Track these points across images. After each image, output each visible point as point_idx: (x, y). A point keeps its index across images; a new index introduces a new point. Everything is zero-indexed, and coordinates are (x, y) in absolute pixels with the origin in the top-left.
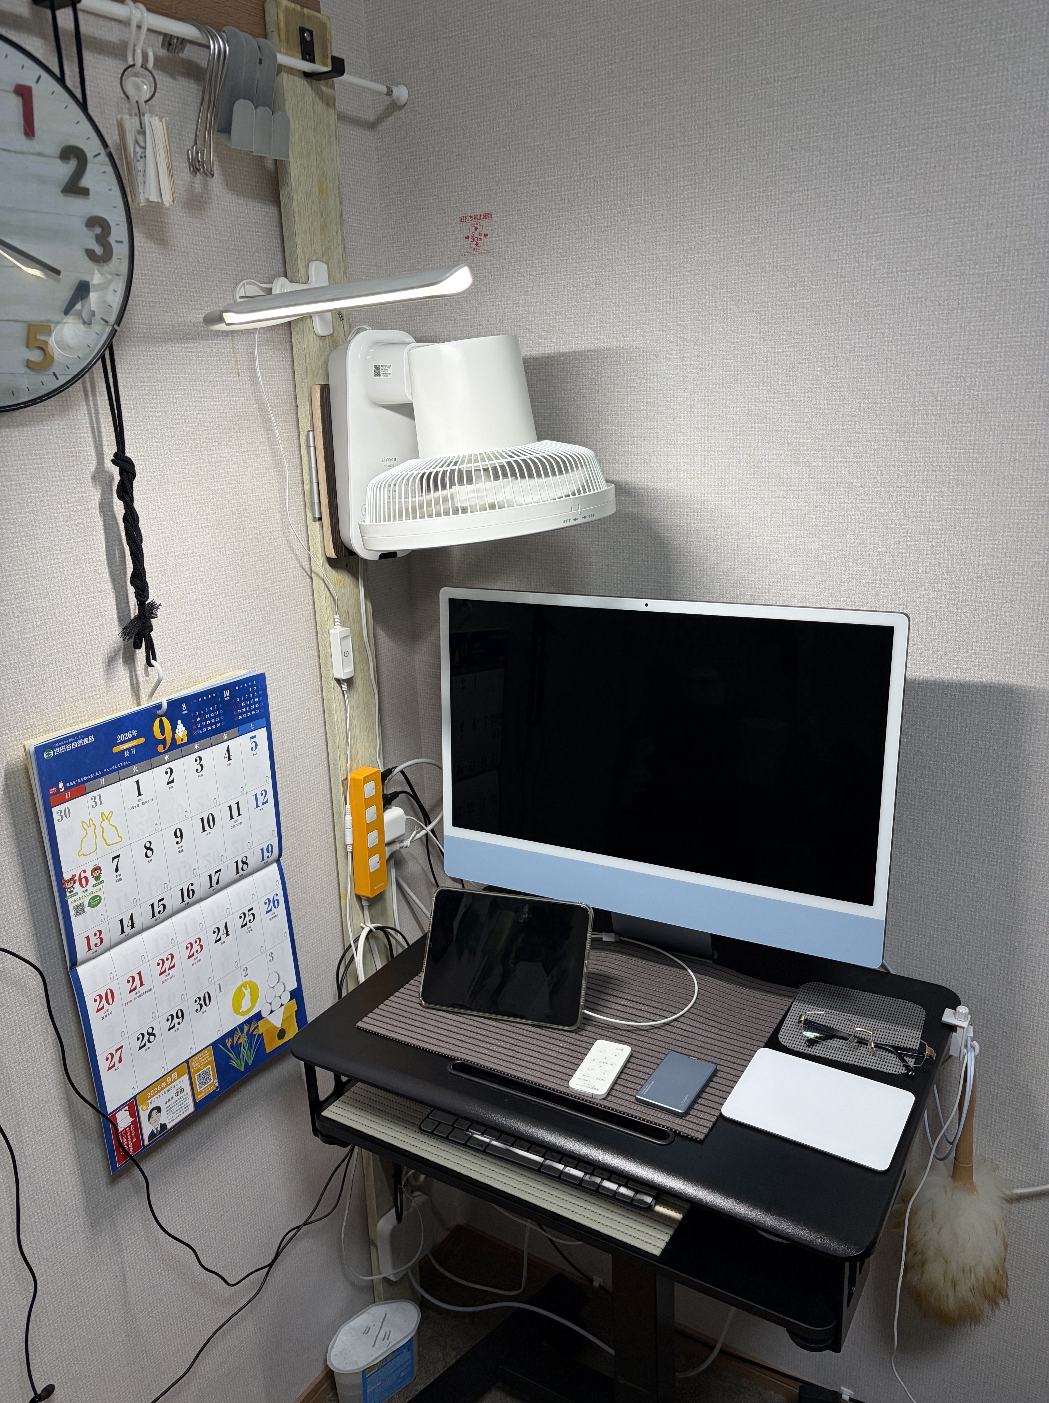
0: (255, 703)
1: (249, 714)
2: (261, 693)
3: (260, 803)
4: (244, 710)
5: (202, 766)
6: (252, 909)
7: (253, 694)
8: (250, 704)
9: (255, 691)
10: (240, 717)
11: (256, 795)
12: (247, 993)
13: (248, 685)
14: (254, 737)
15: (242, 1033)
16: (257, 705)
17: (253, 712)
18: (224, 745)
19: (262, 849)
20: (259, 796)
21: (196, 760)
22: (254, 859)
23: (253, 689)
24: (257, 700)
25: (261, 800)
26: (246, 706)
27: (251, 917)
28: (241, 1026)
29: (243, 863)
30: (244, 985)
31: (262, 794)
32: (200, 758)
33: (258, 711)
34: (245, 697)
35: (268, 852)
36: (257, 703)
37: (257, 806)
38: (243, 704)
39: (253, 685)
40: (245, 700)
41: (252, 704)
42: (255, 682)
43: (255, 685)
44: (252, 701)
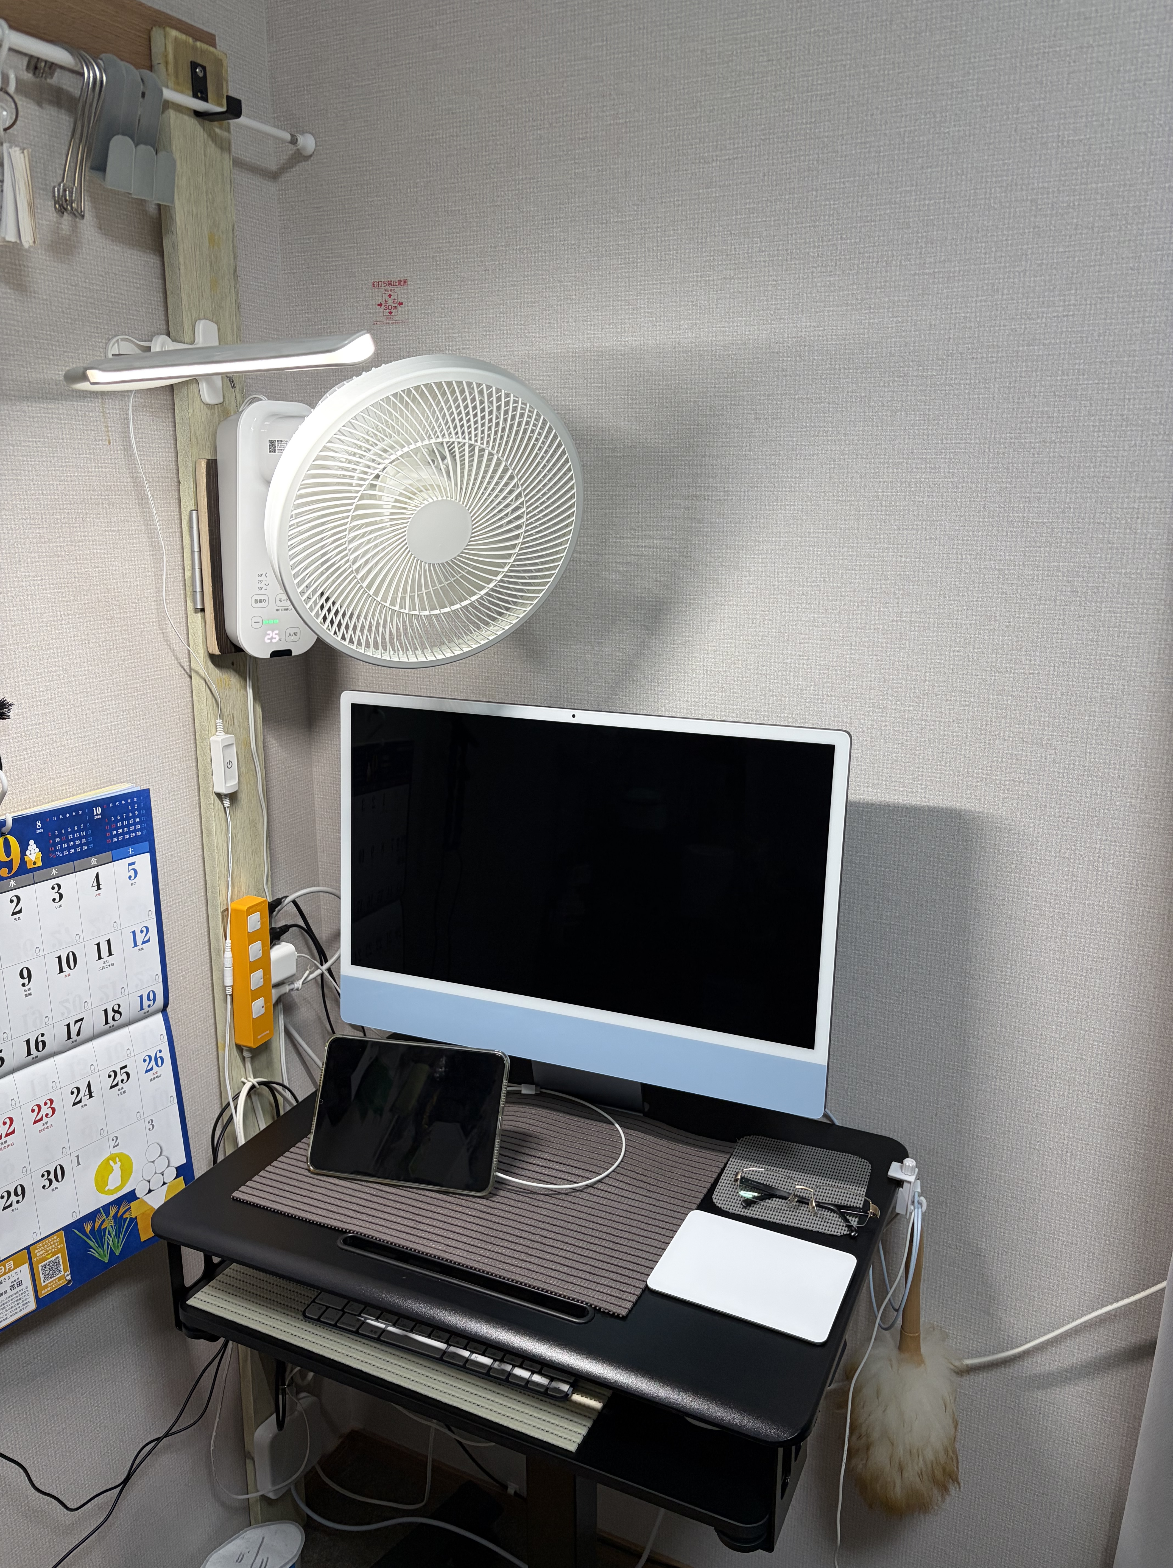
0: (135, 824)
1: (127, 836)
2: (143, 812)
3: (139, 942)
4: (120, 831)
5: (61, 896)
6: (126, 1067)
7: (134, 813)
8: (129, 826)
9: (137, 810)
10: (115, 839)
11: (134, 933)
12: (117, 1167)
13: (127, 801)
14: (134, 863)
15: (108, 1216)
17: (133, 835)
18: (92, 872)
19: (141, 997)
20: (138, 933)
21: (53, 888)
22: (130, 1007)
23: (133, 807)
24: (138, 820)
25: (140, 938)
26: (123, 827)
27: (125, 1077)
28: (106, 1208)
29: (116, 1011)
30: (112, 1158)
31: (142, 932)
32: (59, 886)
33: (139, 833)
34: (122, 816)
35: (149, 999)
36: (138, 823)
37: (135, 945)
38: (120, 824)
39: (133, 803)
40: (122, 820)
41: (132, 825)
42: (135, 799)
43: (136, 803)
44: (131, 821)
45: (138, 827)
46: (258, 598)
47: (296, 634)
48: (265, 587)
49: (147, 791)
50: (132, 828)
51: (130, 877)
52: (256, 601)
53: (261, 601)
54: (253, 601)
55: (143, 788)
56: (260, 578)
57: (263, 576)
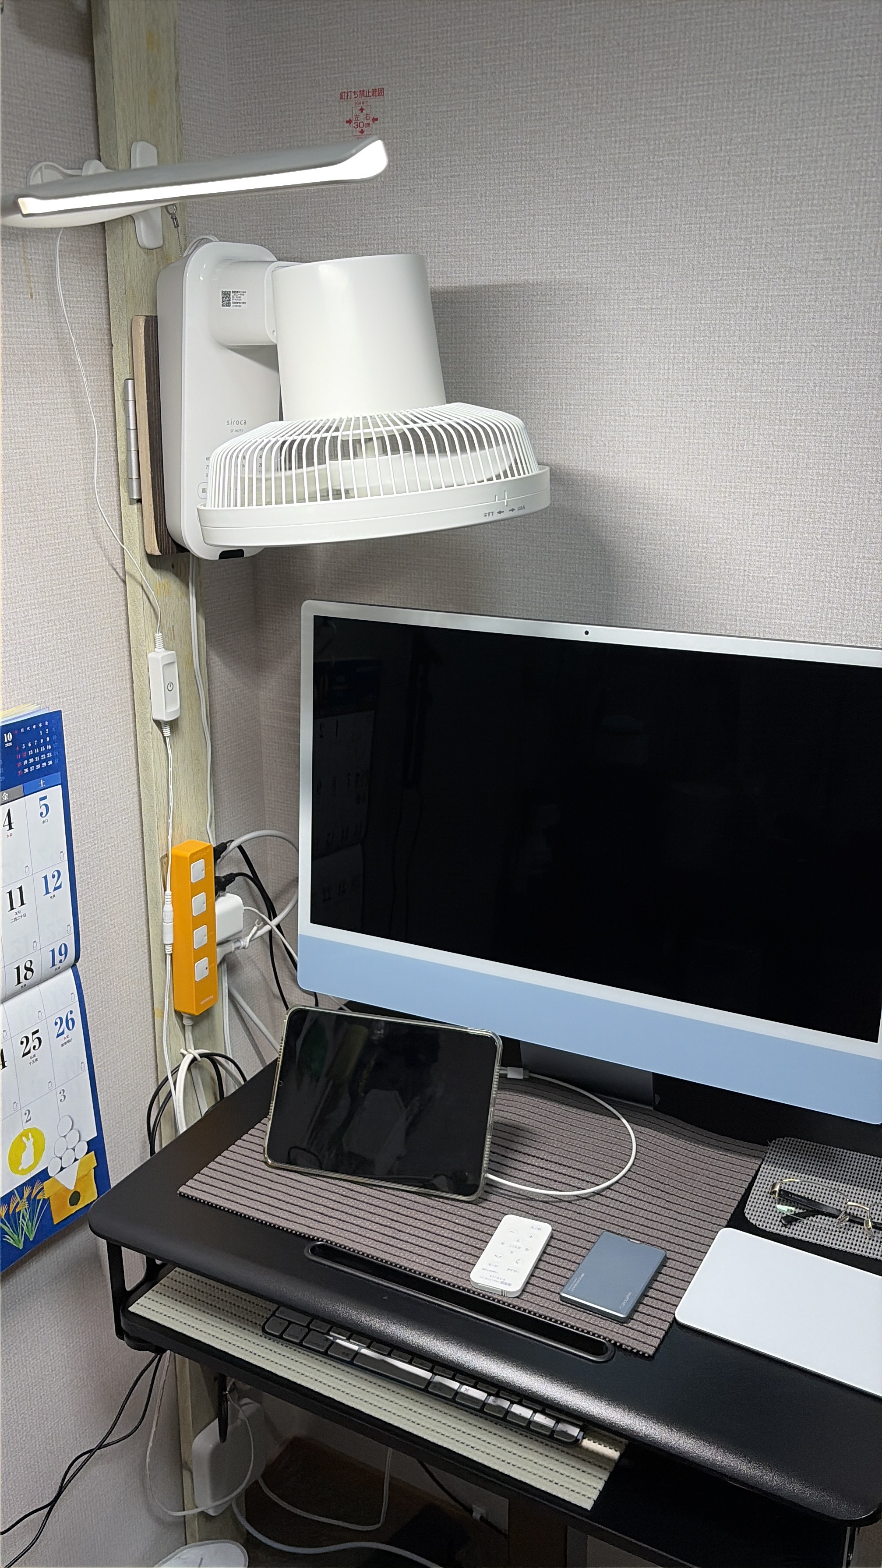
0: (46, 752)
1: (38, 767)
2: (55, 737)
3: (51, 889)
4: (32, 760)
6: (37, 1031)
7: (45, 740)
8: (40, 754)
9: (48, 735)
10: (26, 770)
12: (30, 1144)
13: (38, 726)
14: (45, 798)
15: (21, 1198)
16: (49, 755)
17: (44, 764)
18: (4, 809)
19: (53, 951)
20: (50, 878)
22: (42, 963)
23: (44, 732)
24: (49, 747)
25: (52, 884)
26: (33, 756)
27: (37, 1042)
28: (20, 1189)
29: (28, 969)
30: (25, 1134)
31: (54, 876)
33: (50, 763)
34: (33, 743)
35: (61, 954)
36: (49, 751)
37: (47, 892)
38: (30, 753)
39: (44, 727)
40: (33, 748)
41: (43, 753)
42: (47, 723)
43: (47, 727)
44: (42, 749)
49: (59, 713)
50: (43, 757)
51: (42, 814)
55: (55, 709)
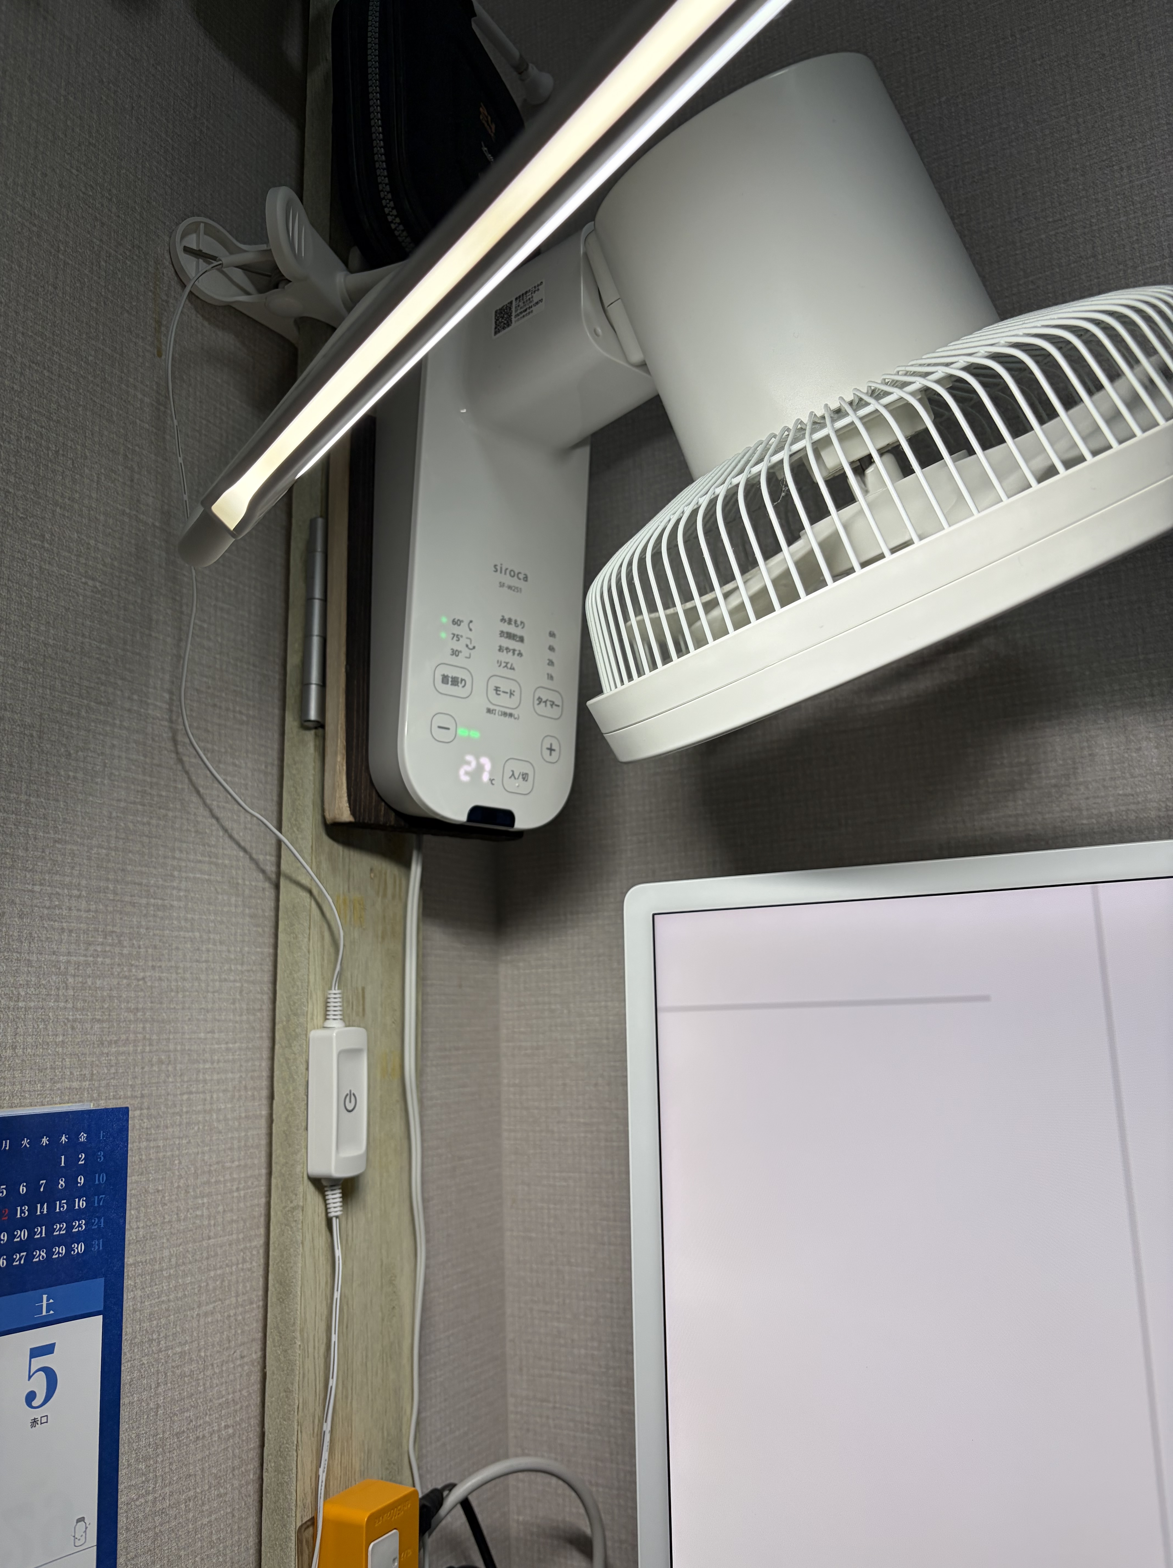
0: (73, 1215)
1: (40, 1255)
2: (101, 1181)
4: (22, 1235)
7: (71, 1181)
8: (49, 1220)
9: (82, 1170)
13: (54, 1140)
14: (48, 1349)
17: (60, 1251)
23: (72, 1161)
24: (80, 1204)
26: (30, 1223)
33: (79, 1249)
34: (33, 1188)
36: (79, 1214)
38: (22, 1212)
39: (74, 1146)
40: (32, 1199)
41: (60, 1218)
42: (83, 1137)
43: (83, 1148)
44: (61, 1206)
45: (80, 1226)
46: (451, 673)
47: (525, 777)
48: (465, 652)
49: (120, 1116)
50: (60, 1229)
51: (30, 1397)
52: (445, 679)
53: (455, 681)
54: (439, 678)
55: (112, 1104)
56: (457, 630)
57: (464, 625)
